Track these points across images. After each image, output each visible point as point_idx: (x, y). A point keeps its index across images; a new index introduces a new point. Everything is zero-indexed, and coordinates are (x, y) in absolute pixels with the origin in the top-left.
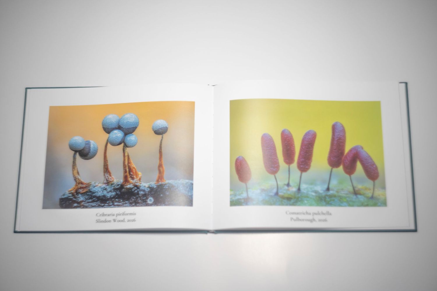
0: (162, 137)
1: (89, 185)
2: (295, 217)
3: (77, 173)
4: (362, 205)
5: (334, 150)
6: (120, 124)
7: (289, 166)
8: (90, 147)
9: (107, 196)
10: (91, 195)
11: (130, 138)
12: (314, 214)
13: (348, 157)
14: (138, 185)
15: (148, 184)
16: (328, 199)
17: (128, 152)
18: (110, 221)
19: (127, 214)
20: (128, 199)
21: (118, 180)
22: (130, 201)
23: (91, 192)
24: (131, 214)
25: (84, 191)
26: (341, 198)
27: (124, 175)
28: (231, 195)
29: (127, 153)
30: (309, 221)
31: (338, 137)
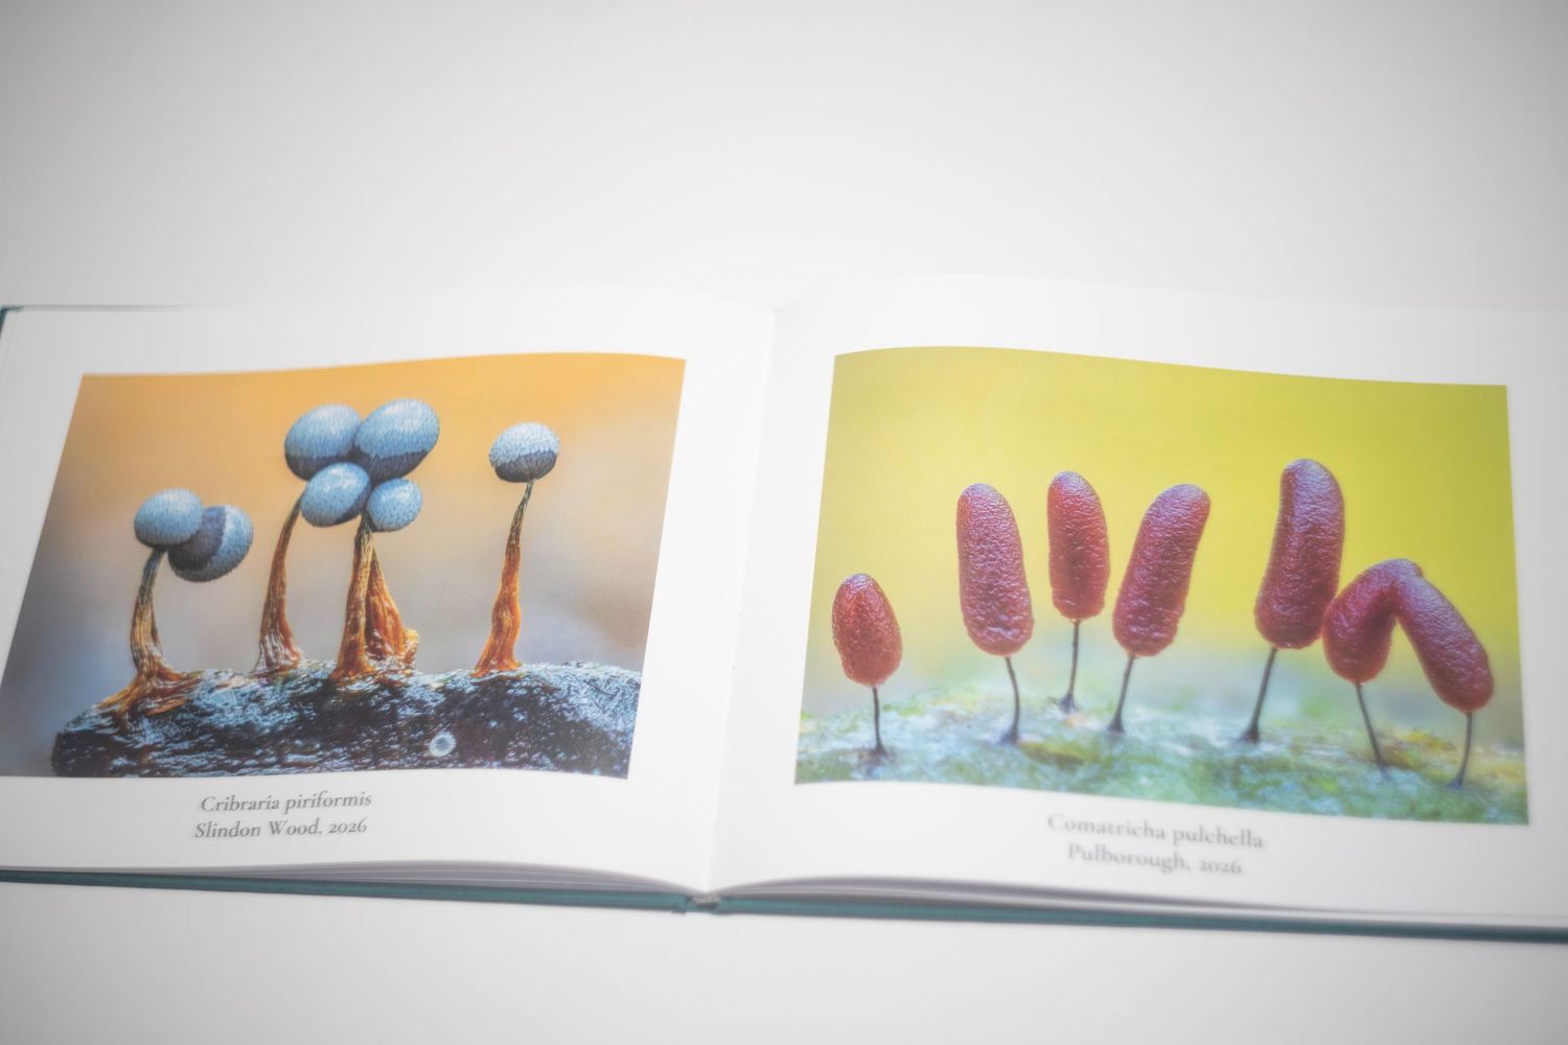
0: (529, 491)
1: (192, 684)
2: (1089, 841)
3: (150, 635)
4: (1412, 811)
5: (1290, 572)
6: (361, 441)
7: (1077, 625)
8: (220, 533)
9: (258, 729)
10: (193, 725)
11: (391, 497)
12: (1179, 836)
13: (1350, 606)
14: (396, 682)
15: (442, 677)
16: (1249, 778)
17: (377, 553)
18: (254, 831)
19: (334, 802)
20: (345, 740)
21: (313, 662)
22: (353, 746)
23: (193, 709)
24: (349, 801)
25: (166, 707)
26: (1310, 777)
27: (343, 643)
28: (802, 736)
29: (371, 554)
30: (1158, 864)
31: (1308, 522)
